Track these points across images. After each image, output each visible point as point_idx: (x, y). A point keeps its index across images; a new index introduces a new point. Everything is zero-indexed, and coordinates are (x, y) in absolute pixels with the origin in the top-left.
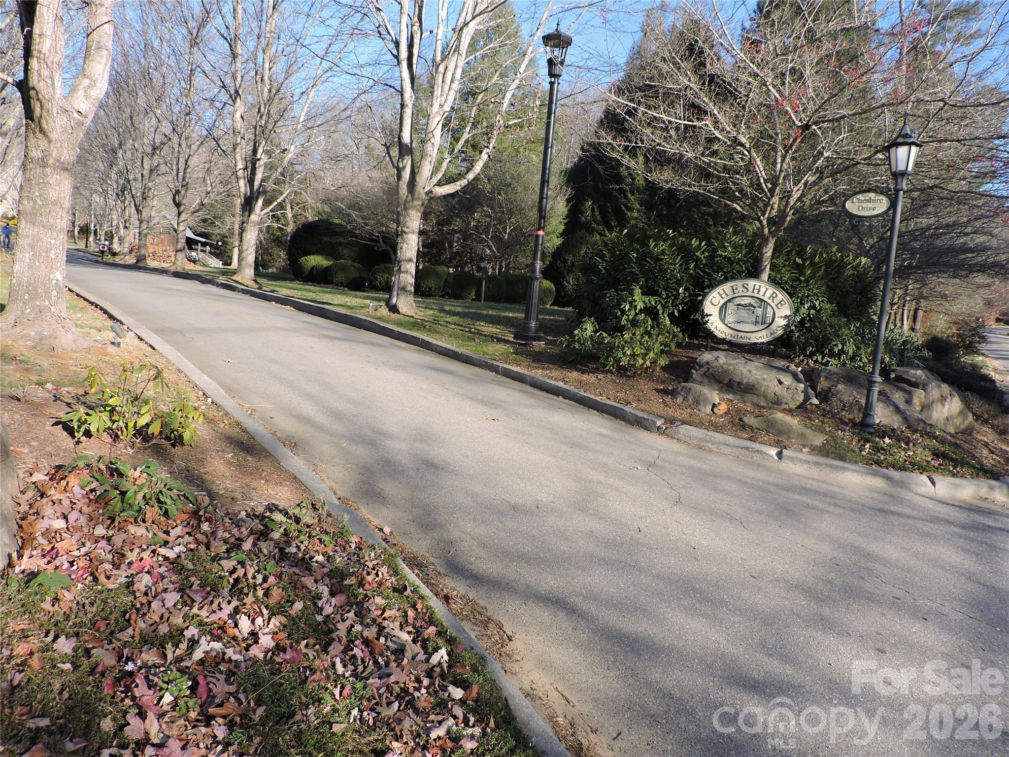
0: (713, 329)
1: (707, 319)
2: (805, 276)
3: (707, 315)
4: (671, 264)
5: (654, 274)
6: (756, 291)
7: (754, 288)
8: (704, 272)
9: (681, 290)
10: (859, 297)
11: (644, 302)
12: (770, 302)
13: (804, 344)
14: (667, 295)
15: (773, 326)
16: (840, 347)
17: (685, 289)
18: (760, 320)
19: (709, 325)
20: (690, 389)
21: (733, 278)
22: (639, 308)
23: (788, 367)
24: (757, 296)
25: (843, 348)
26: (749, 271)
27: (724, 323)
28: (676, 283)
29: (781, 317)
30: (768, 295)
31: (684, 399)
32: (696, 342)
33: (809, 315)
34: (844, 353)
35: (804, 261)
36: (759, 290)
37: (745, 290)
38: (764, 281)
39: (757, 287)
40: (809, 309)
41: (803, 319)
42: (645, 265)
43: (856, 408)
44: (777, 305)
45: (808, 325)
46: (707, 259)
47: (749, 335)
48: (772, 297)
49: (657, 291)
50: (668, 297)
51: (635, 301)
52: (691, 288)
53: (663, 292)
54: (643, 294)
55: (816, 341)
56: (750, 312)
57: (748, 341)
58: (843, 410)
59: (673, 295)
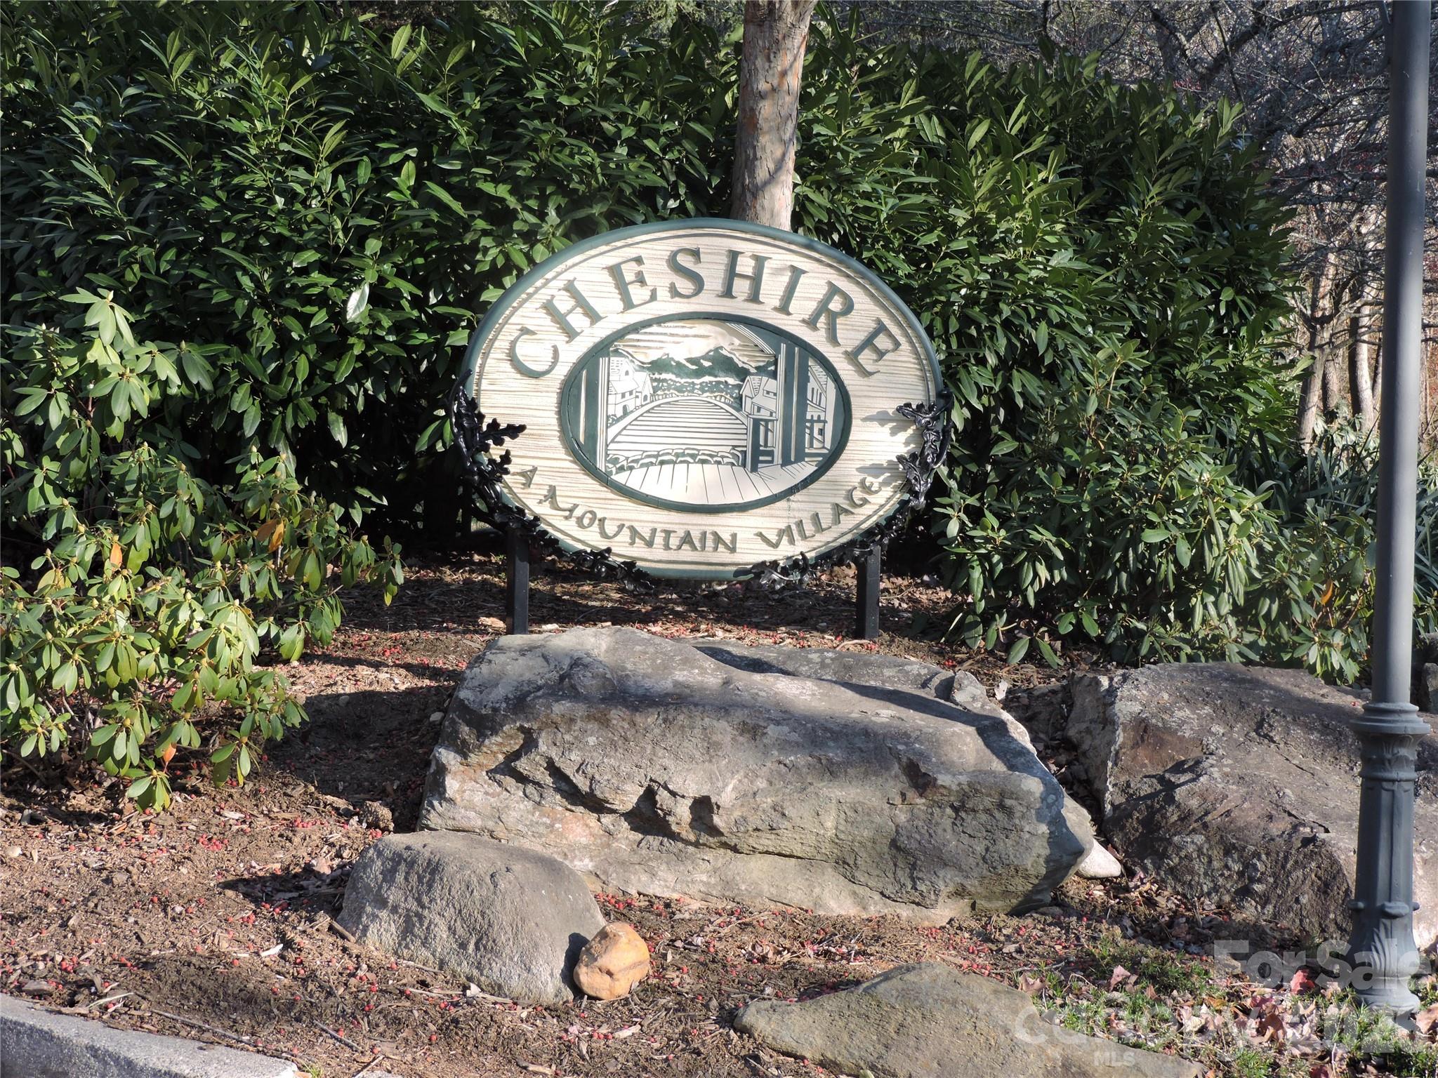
0: (533, 503)
1: (496, 452)
2: (967, 204)
3: (498, 433)
4: (294, 161)
5: (198, 221)
6: (742, 287)
7: (731, 274)
8: (471, 197)
9: (356, 305)
10: (1227, 295)
11: (151, 376)
12: (816, 339)
13: (1008, 554)
14: (282, 334)
15: (847, 469)
16: (1185, 553)
17: (380, 298)
18: (775, 441)
19: (511, 486)
20: (435, 868)
21: (619, 221)
22: (121, 410)
23: (947, 689)
24: (752, 311)
25: (1199, 560)
26: (696, 188)
27: (590, 468)
28: (324, 268)
29: (882, 418)
30: (803, 305)
31: (407, 931)
32: (450, 576)
33: (1005, 398)
34: (1211, 585)
35: (956, 124)
36: (756, 280)
37: (685, 286)
38: (772, 235)
39: (745, 266)
40: (1004, 367)
41: (978, 420)
42: (146, 173)
43: (1304, 882)
44: (853, 356)
45: (1005, 447)
46: (477, 131)
47: (725, 525)
48: (824, 315)
49: (225, 310)
50: (285, 345)
51: (97, 372)
52: (406, 288)
53: (260, 318)
54: (142, 332)
55: (1060, 531)
56: (723, 401)
57: (723, 556)
58: (1245, 892)
59: (316, 336)
